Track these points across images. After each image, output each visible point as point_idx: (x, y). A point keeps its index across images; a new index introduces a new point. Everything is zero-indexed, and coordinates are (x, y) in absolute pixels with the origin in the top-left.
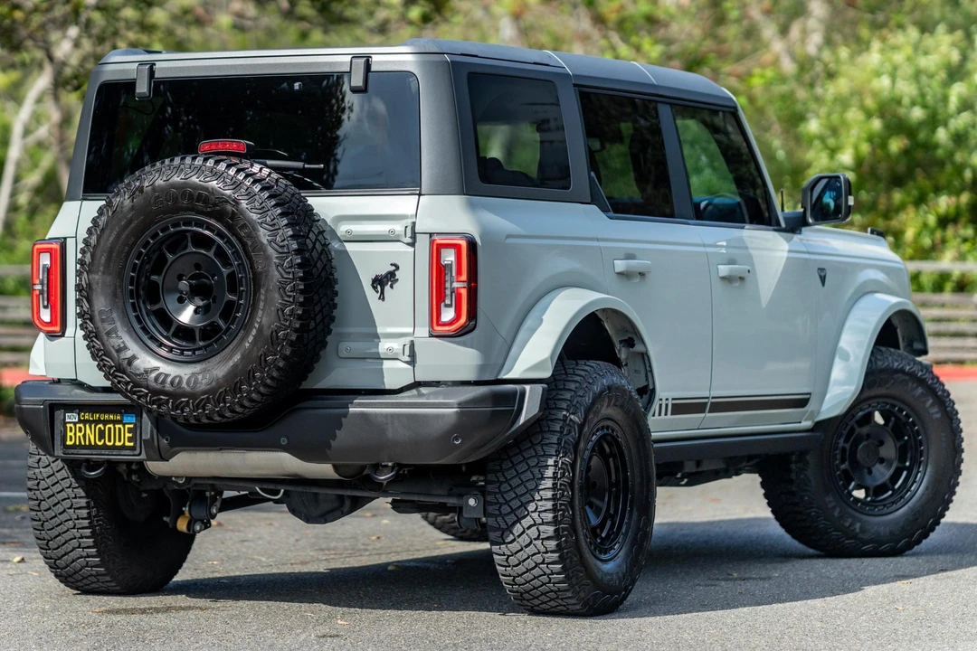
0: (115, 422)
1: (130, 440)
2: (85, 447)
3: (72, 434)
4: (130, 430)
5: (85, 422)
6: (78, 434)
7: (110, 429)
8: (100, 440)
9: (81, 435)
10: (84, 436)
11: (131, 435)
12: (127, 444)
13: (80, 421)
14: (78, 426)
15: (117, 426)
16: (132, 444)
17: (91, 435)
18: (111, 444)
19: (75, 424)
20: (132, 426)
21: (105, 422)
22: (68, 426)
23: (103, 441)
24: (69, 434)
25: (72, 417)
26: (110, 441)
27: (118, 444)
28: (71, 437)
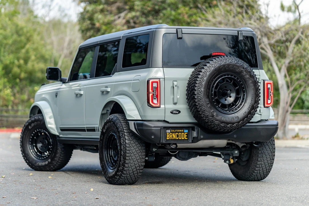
0: (181, 132)
1: (186, 137)
2: (173, 140)
3: (169, 136)
4: (186, 135)
5: (172, 132)
6: (170, 136)
7: (180, 134)
8: (177, 138)
9: (171, 136)
10: (172, 136)
11: (187, 136)
12: (185, 138)
13: (171, 132)
14: (170, 134)
15: (182, 133)
16: (187, 138)
17: (174, 136)
18: (181, 138)
19: (169, 133)
20: (187, 133)
21: (178, 132)
22: (167, 134)
23: (178, 138)
24: (167, 136)
25: (168, 131)
26: (180, 138)
27: (182, 138)
28: (168, 137)
